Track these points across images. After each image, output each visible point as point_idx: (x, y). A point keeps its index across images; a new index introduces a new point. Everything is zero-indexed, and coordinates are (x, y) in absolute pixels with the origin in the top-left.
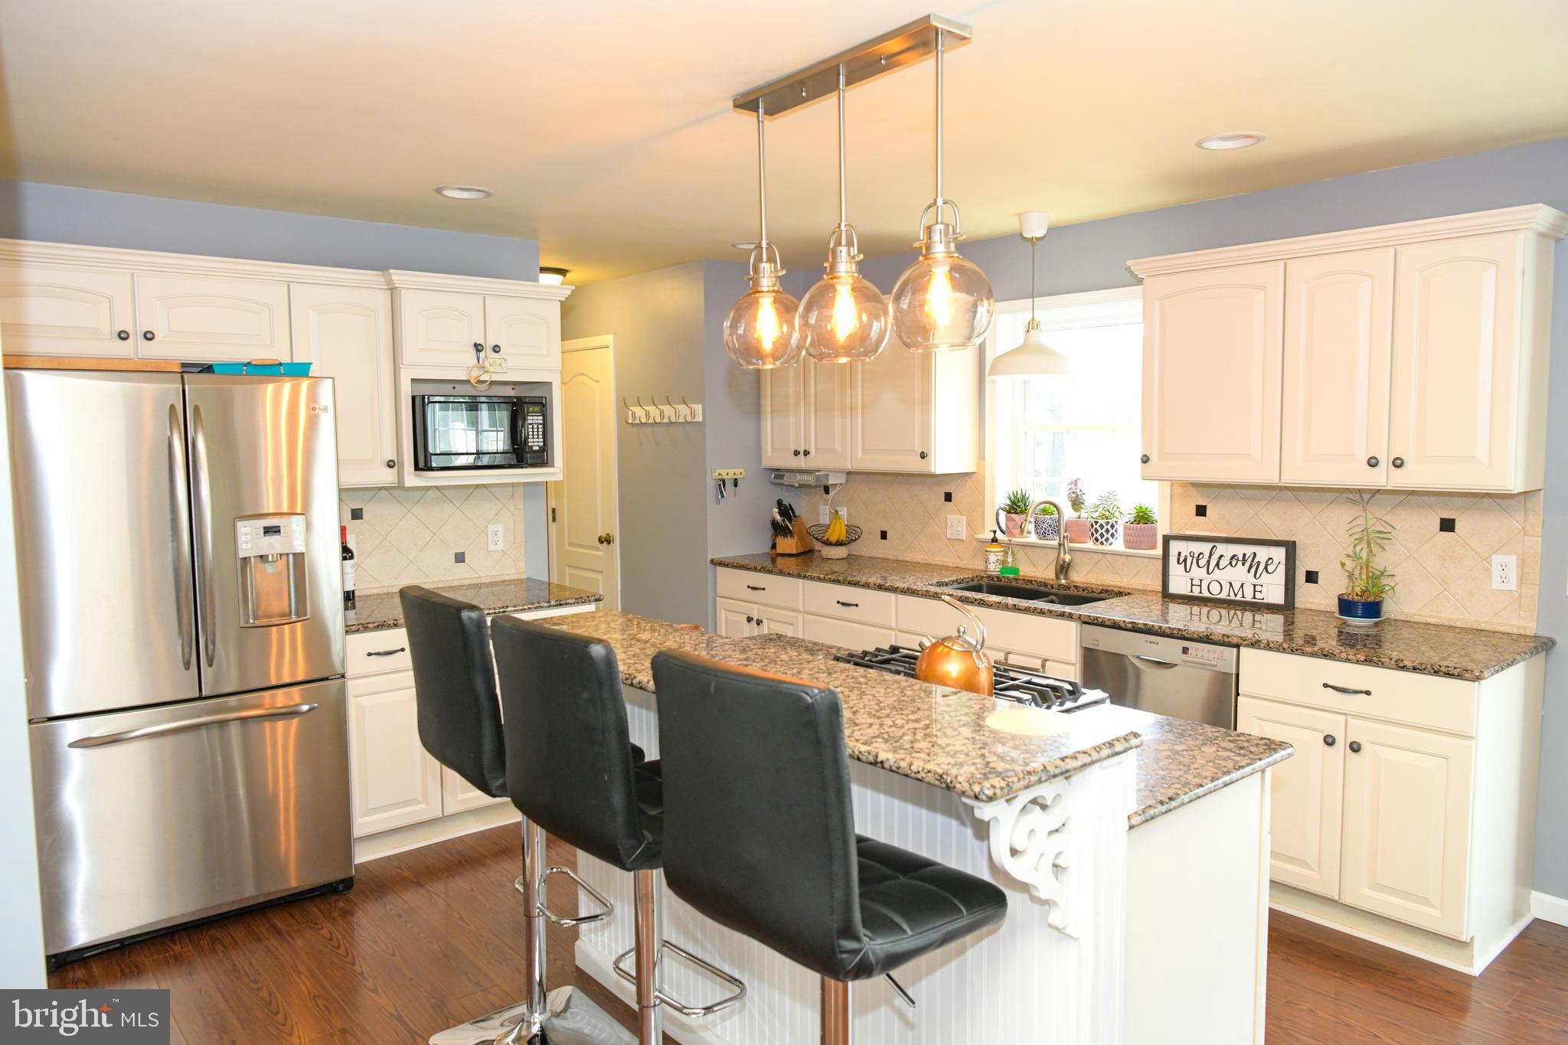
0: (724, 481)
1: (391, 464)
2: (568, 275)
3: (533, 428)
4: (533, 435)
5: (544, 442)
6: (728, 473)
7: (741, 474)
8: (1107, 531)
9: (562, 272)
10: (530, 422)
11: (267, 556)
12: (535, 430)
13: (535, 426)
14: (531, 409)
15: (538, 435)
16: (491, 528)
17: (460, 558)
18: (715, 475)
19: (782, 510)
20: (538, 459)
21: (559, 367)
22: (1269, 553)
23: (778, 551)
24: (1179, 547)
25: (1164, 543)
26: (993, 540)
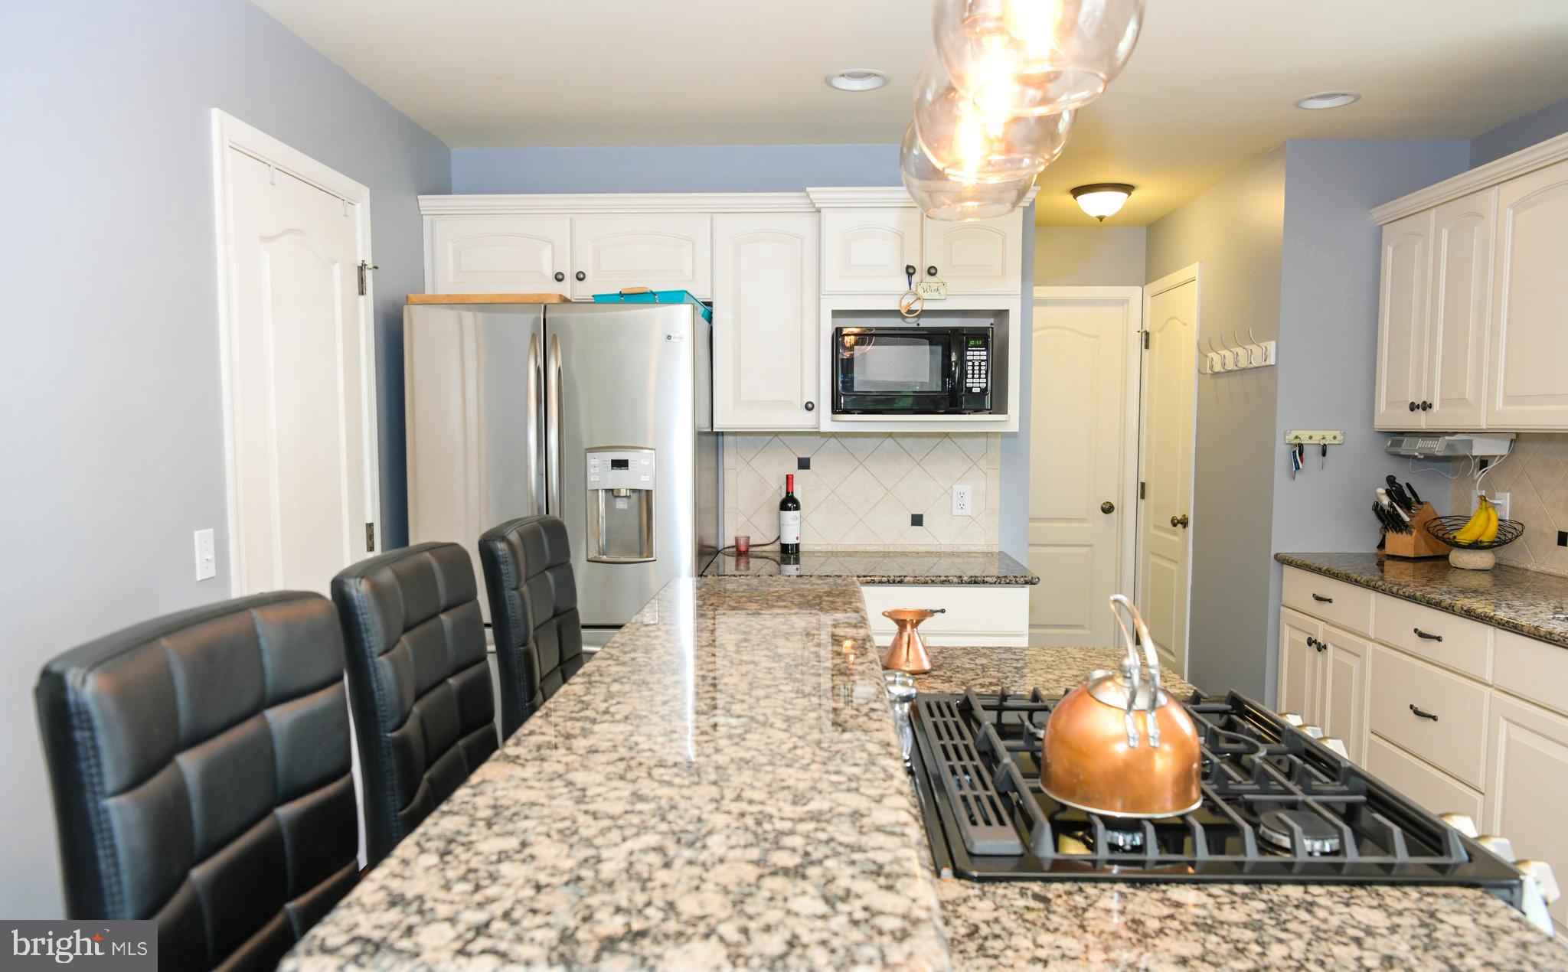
0: (1301, 446)
1: (808, 406)
2: (1134, 193)
3: (973, 366)
4: (973, 374)
5: (987, 383)
6: (1311, 436)
7: (1335, 438)
9: (1127, 188)
10: (968, 358)
11: (619, 490)
12: (977, 368)
13: (977, 363)
14: (972, 343)
15: (980, 374)
16: (957, 488)
17: (917, 520)
18: (1290, 438)
19: (1395, 490)
20: (976, 403)
21: (1019, 292)
23: (1390, 550)
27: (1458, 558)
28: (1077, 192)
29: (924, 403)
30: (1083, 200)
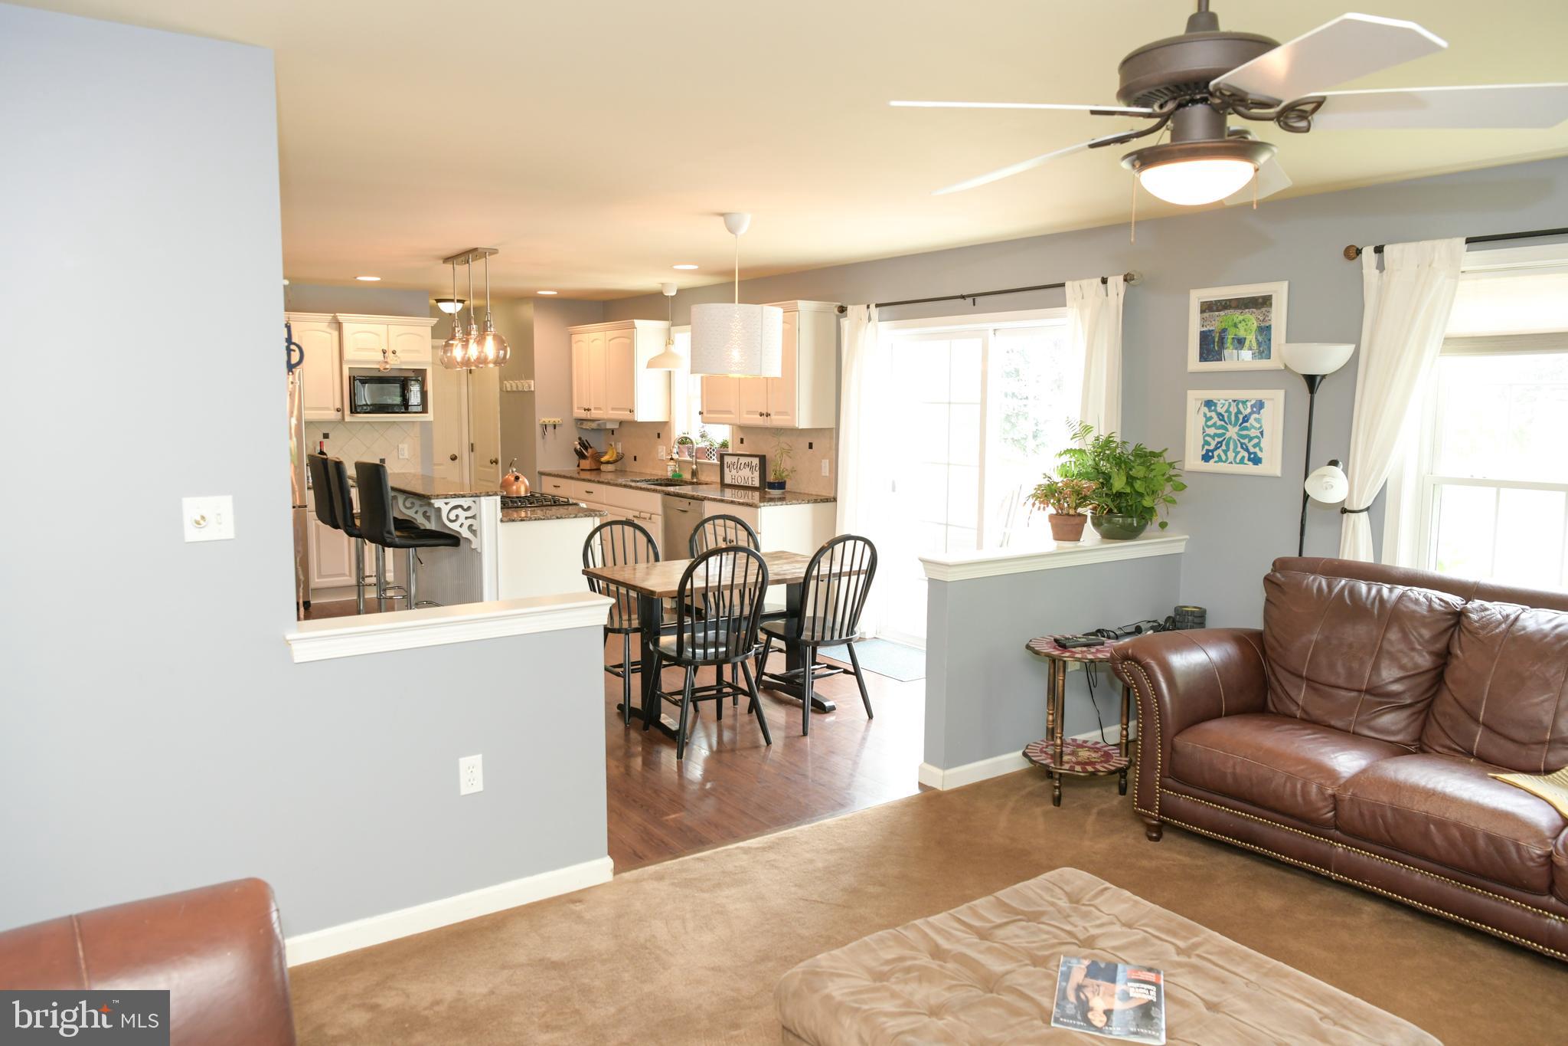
0: (546, 425)
1: (338, 410)
3: (414, 393)
4: (414, 396)
5: (420, 400)
6: (547, 420)
7: (559, 421)
8: (711, 452)
9: (463, 301)
10: (412, 389)
14: (412, 382)
15: (417, 396)
16: (401, 446)
17: (382, 461)
18: (541, 421)
19: (582, 444)
20: (415, 409)
21: (430, 361)
22: (756, 461)
23: (581, 467)
24: (727, 459)
25: (722, 457)
26: (672, 459)
27: (603, 467)
28: (439, 301)
29: (391, 409)
30: (440, 304)
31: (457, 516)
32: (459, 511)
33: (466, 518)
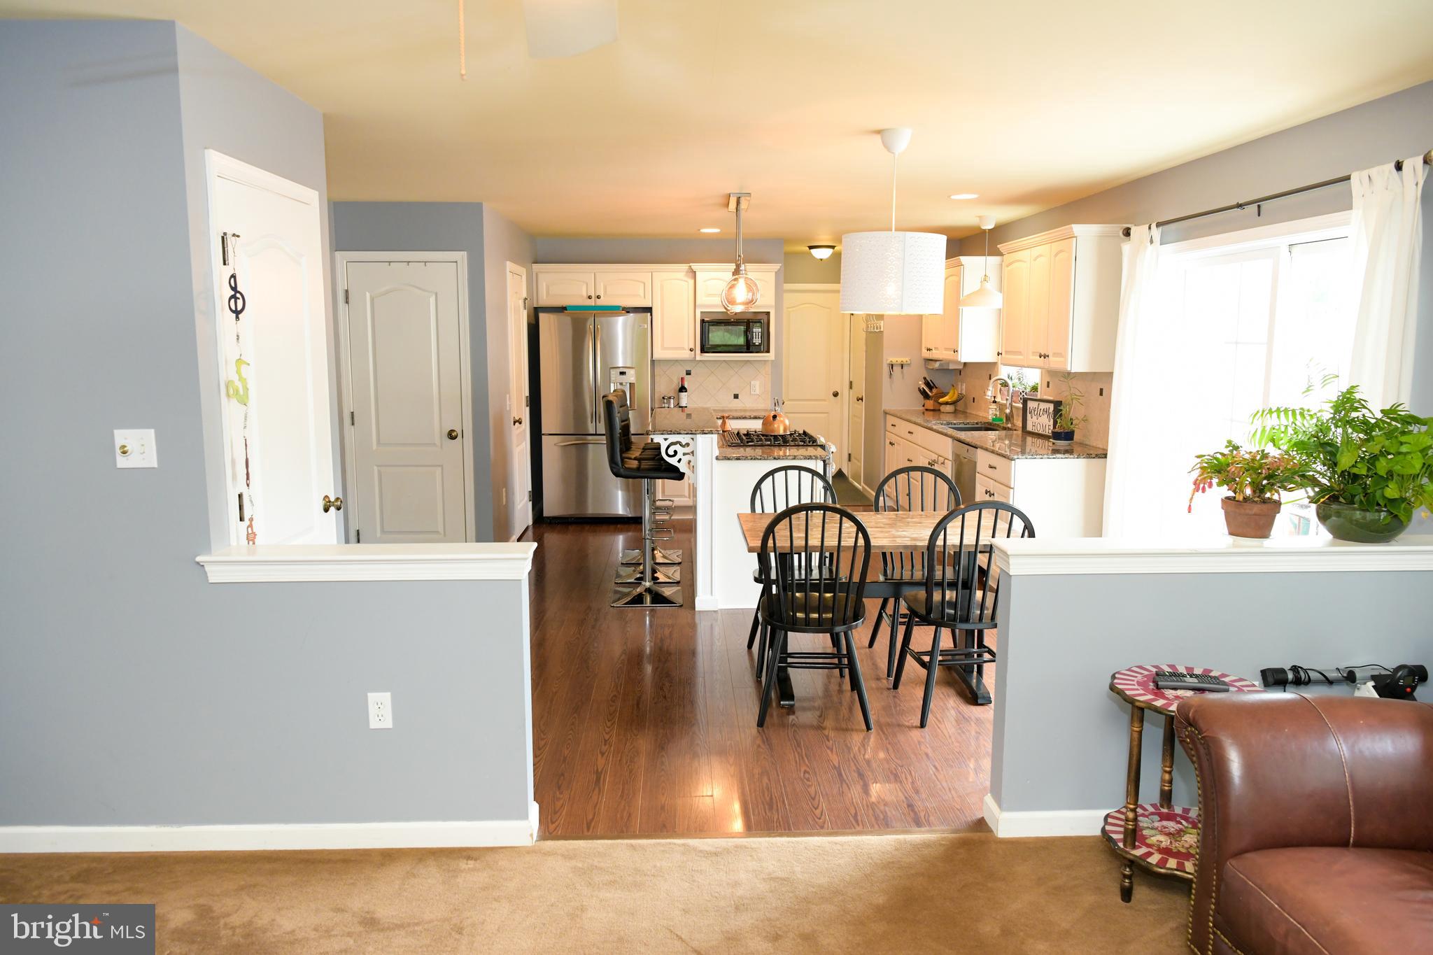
0: (892, 365)
1: (691, 350)
2: (836, 249)
4: (757, 337)
5: (762, 341)
6: (898, 360)
7: (907, 361)
8: (1020, 396)
9: (833, 247)
10: (756, 331)
11: (623, 383)
12: (758, 334)
14: (756, 324)
15: (759, 337)
16: (752, 382)
17: (736, 396)
18: (888, 362)
19: (927, 384)
20: (757, 349)
21: (774, 304)
22: (1051, 406)
23: (926, 407)
24: (1031, 405)
25: (1025, 401)
26: (994, 402)
27: (943, 408)
28: (811, 247)
29: (736, 349)
30: (813, 251)
31: (676, 452)
32: (677, 447)
33: (684, 454)
